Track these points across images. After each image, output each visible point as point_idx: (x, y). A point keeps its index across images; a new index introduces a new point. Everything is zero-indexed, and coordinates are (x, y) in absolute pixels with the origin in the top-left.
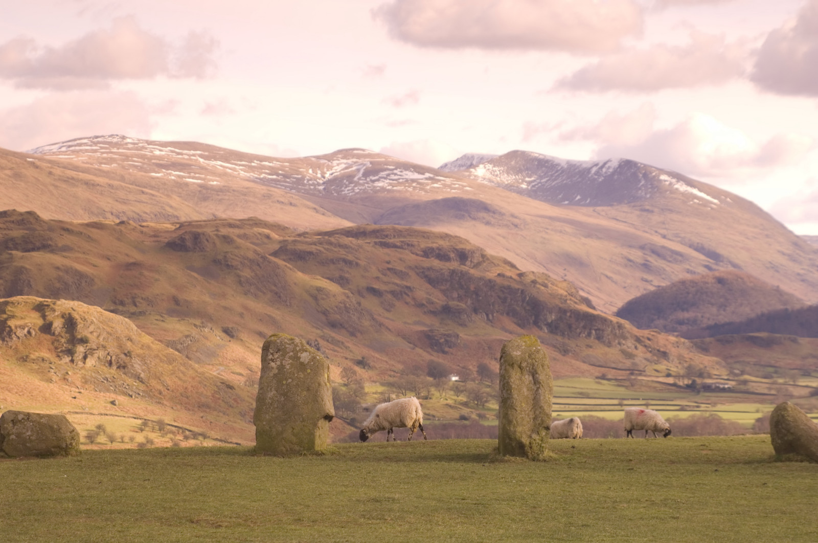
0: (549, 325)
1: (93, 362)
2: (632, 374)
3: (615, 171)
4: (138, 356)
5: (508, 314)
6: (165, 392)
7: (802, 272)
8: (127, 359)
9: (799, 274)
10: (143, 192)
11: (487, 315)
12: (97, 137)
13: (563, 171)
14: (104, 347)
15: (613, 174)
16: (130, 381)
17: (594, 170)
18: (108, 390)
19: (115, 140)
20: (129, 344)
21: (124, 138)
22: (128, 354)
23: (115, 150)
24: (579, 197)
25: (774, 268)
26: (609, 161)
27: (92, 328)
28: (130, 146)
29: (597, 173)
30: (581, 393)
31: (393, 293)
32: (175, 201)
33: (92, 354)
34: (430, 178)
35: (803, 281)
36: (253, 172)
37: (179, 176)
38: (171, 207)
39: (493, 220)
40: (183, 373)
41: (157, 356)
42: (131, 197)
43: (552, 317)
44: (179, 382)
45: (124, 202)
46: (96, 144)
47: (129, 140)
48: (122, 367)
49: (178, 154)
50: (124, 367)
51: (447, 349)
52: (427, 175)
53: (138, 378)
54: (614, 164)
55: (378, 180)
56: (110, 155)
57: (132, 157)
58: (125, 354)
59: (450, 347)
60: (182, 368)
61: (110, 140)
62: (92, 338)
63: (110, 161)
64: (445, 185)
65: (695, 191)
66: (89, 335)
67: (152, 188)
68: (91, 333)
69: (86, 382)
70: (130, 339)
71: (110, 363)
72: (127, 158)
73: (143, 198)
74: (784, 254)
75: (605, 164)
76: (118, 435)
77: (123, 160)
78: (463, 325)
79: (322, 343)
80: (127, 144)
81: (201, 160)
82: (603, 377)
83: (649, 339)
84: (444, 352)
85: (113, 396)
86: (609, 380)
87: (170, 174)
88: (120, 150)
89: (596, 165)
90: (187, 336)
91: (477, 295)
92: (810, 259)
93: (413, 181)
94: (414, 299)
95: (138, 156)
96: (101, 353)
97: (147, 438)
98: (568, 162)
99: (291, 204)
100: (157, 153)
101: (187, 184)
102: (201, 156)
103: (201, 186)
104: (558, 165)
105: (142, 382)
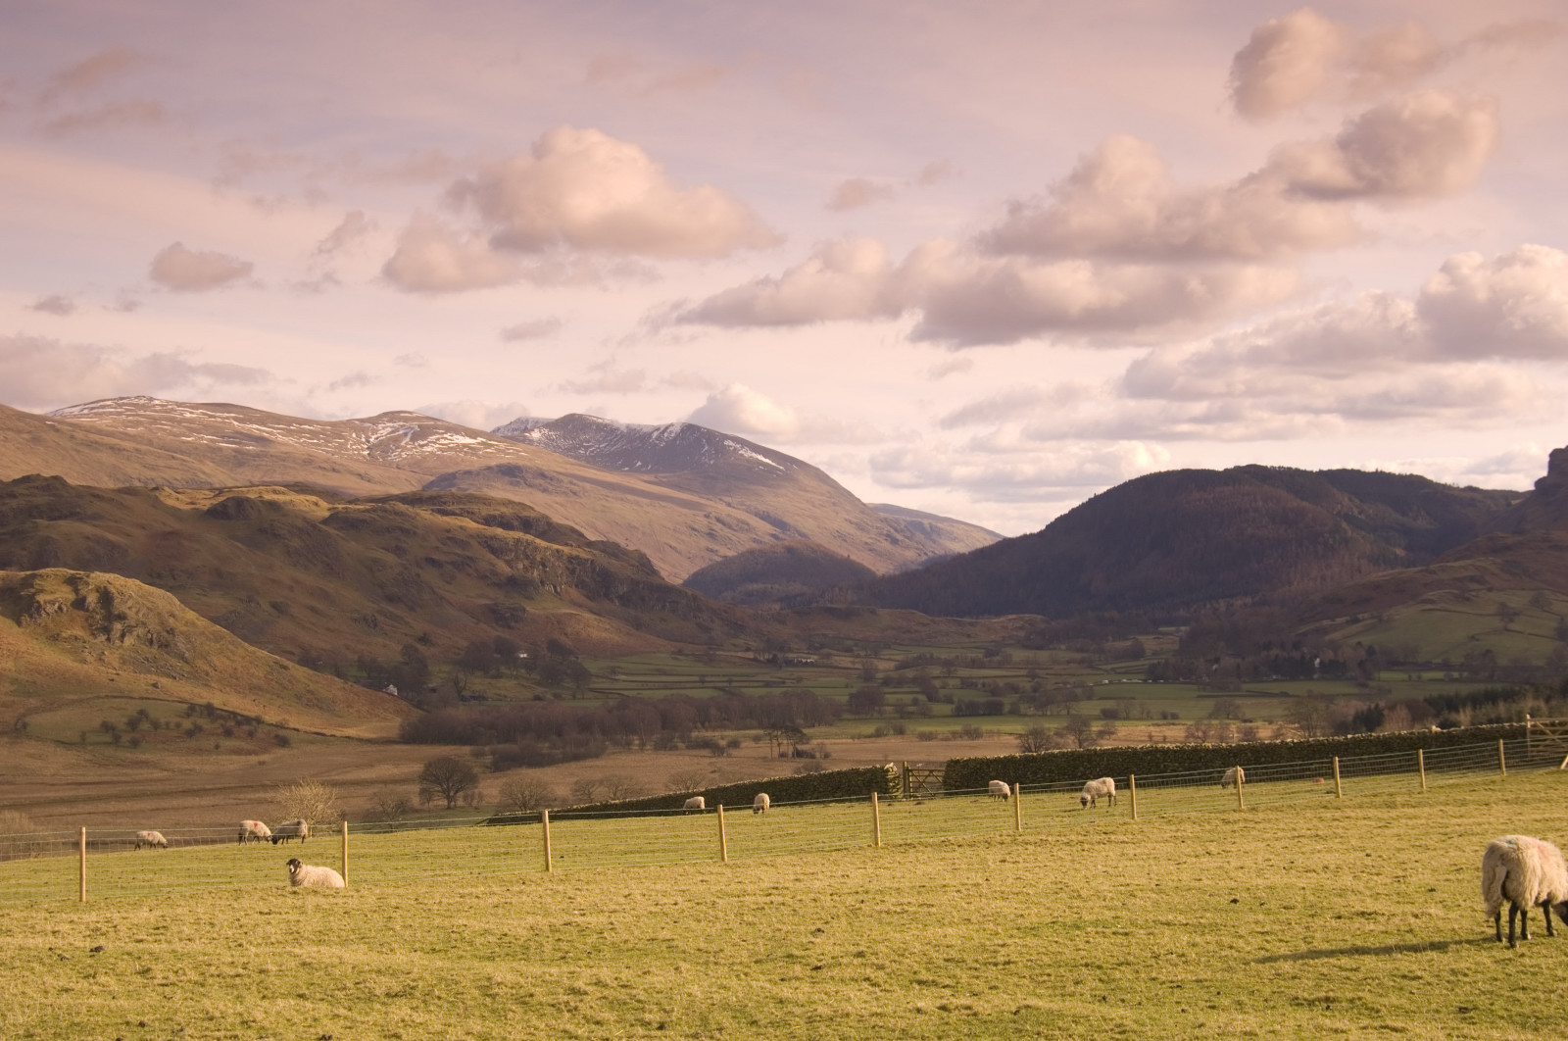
0: (621, 598)
1: (132, 640)
2: (710, 648)
3: (678, 435)
4: (182, 633)
5: (577, 586)
6: (212, 673)
7: (869, 541)
8: (169, 637)
9: (866, 543)
10: (173, 457)
11: (555, 587)
12: (122, 399)
13: (623, 435)
14: (144, 624)
15: (675, 439)
16: (173, 661)
17: (655, 434)
18: (149, 672)
19: (142, 402)
20: (171, 620)
21: (151, 399)
22: (171, 632)
23: (142, 412)
24: (639, 463)
25: (841, 537)
26: (672, 425)
27: (130, 604)
28: (158, 408)
29: (658, 438)
30: (658, 670)
31: (453, 563)
32: (209, 467)
33: (131, 632)
34: (482, 443)
35: (870, 550)
36: (292, 436)
37: (211, 440)
38: (204, 473)
39: (550, 488)
40: (232, 652)
41: (203, 633)
42: (161, 463)
43: (623, 589)
44: (228, 663)
45: (153, 468)
46: (120, 406)
47: (157, 402)
48: (164, 646)
49: (211, 416)
50: (166, 646)
51: (513, 624)
52: (480, 440)
53: (182, 658)
54: (677, 429)
55: (427, 445)
56: (136, 418)
57: (161, 419)
58: (168, 632)
59: (516, 622)
60: (231, 647)
61: (136, 401)
62: (131, 613)
63: (137, 424)
64: (499, 450)
65: (761, 458)
66: (127, 611)
67: (183, 452)
68: (130, 608)
69: (124, 663)
70: (172, 615)
71: (151, 642)
72: (155, 421)
73: (173, 463)
74: (850, 522)
75: (667, 428)
76: (163, 721)
77: (151, 424)
78: (530, 598)
79: (380, 618)
80: (154, 406)
81: (236, 423)
82: (680, 652)
83: (726, 612)
84: (510, 627)
85: (154, 678)
86: (686, 655)
87: (202, 438)
88: (148, 413)
89: (658, 429)
90: (231, 612)
91: (544, 565)
92: (877, 528)
93: (465, 446)
94: (476, 570)
95: (166, 419)
96: (140, 631)
97: (195, 724)
98: (628, 426)
99: (334, 470)
100: (188, 415)
101: (220, 449)
102: (235, 419)
103: (235, 450)
104: (618, 429)
105: (186, 662)
